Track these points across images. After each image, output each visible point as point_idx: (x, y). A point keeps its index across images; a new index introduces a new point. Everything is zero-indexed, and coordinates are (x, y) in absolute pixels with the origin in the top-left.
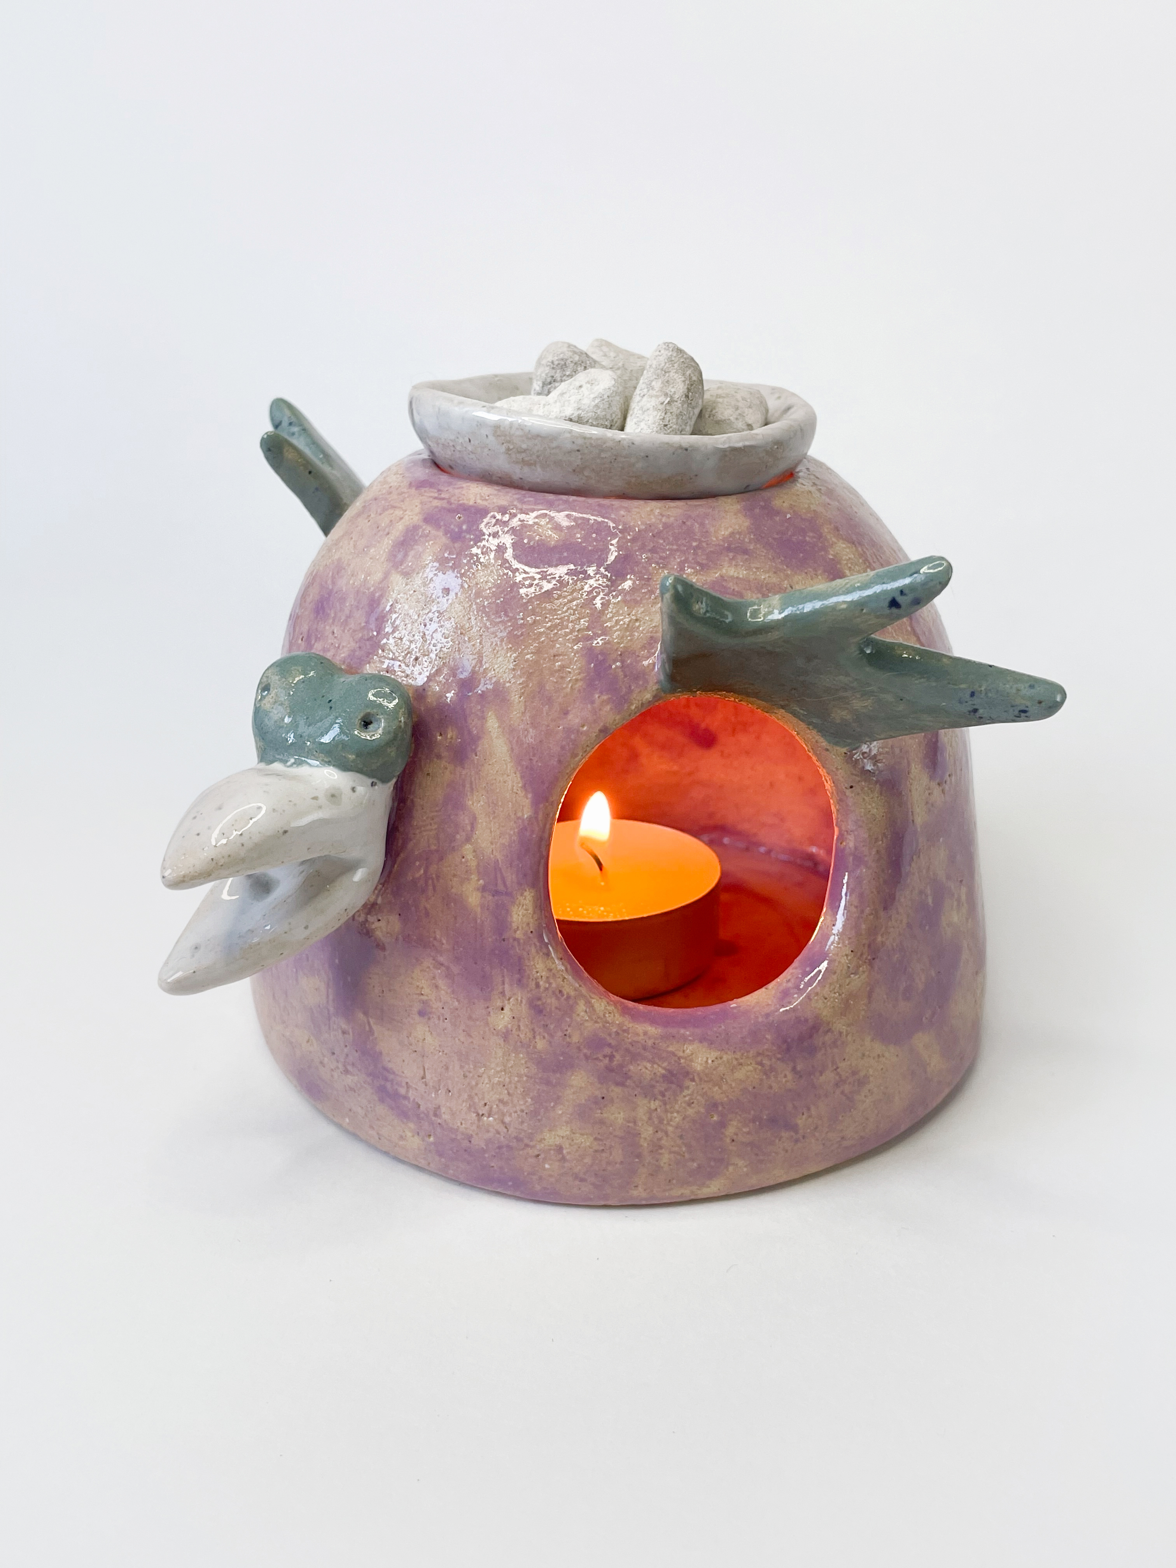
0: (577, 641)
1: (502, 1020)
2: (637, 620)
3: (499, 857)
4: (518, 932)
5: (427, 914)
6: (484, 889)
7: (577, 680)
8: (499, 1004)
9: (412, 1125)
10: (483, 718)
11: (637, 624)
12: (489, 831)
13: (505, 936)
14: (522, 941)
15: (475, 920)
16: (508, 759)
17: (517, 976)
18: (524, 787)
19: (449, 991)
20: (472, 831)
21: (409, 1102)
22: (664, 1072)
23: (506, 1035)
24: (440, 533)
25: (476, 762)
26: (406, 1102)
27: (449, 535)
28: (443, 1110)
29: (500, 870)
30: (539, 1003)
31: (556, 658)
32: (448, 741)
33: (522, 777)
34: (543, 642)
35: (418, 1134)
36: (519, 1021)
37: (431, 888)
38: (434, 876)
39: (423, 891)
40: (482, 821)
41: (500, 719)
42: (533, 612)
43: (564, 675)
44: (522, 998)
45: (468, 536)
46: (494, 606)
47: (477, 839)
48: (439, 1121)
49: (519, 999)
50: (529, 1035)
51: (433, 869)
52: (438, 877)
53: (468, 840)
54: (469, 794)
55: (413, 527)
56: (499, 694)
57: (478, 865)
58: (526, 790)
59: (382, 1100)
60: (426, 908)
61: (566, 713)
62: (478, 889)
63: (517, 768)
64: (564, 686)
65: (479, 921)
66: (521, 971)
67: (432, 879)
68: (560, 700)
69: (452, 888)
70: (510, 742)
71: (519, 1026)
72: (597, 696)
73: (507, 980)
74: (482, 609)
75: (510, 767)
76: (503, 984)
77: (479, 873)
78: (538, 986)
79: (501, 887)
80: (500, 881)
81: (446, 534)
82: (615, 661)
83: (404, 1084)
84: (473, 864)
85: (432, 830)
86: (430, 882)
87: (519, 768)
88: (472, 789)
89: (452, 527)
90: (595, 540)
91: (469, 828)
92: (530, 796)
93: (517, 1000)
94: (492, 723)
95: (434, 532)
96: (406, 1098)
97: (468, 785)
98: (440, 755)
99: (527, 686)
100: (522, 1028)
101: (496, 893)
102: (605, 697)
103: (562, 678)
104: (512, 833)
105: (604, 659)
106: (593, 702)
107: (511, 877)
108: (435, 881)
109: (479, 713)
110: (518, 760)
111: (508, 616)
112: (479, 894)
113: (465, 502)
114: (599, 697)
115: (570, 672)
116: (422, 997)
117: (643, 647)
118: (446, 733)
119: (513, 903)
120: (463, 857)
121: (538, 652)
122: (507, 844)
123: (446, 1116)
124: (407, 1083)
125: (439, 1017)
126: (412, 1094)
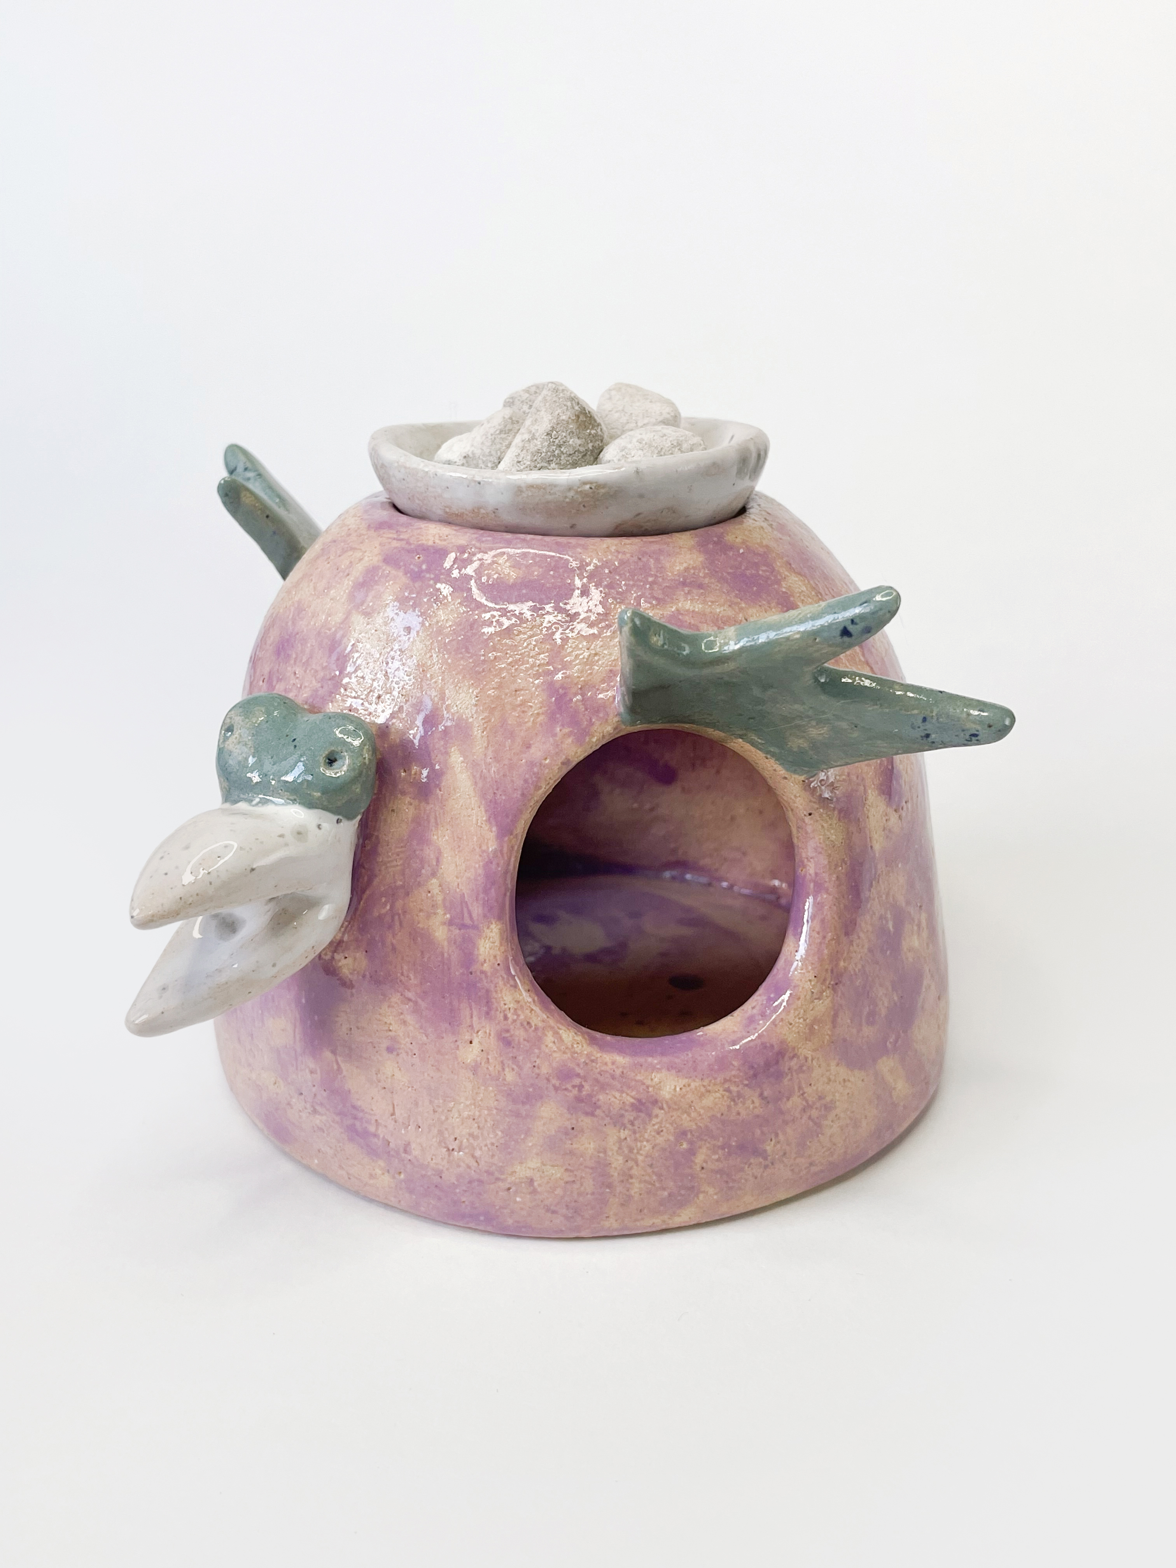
0: (537, 676)
1: (471, 1054)
2: (596, 654)
3: (466, 892)
4: (485, 965)
5: (394, 949)
6: (451, 923)
7: (538, 714)
8: (467, 1037)
9: (381, 1163)
10: (447, 753)
11: (596, 658)
12: (454, 865)
13: (472, 969)
14: (489, 974)
15: (443, 955)
16: (472, 793)
17: (485, 1009)
18: (488, 820)
19: (417, 1026)
20: (437, 865)
21: (378, 1139)
22: (632, 1100)
23: (475, 1069)
24: (401, 574)
25: (440, 797)
26: (376, 1140)
27: (409, 575)
28: (413, 1146)
29: (466, 903)
30: (507, 1035)
31: (518, 692)
32: (413, 776)
33: (486, 811)
34: (504, 678)
35: (388, 1171)
36: (488, 1054)
37: (397, 923)
38: (400, 912)
39: (390, 927)
40: (447, 856)
41: (462, 753)
42: (494, 649)
43: (526, 709)
44: (490, 1031)
45: (428, 576)
46: (454, 643)
47: (442, 874)
48: (409, 1157)
49: (488, 1031)
50: (499, 1068)
51: (399, 904)
52: (405, 912)
53: (434, 874)
54: (434, 829)
55: (373, 567)
56: (462, 729)
57: (444, 900)
58: (490, 823)
59: (351, 1140)
60: (392, 944)
61: (529, 747)
62: (445, 924)
63: (481, 803)
64: (526, 720)
65: (446, 955)
66: (488, 1003)
67: (399, 915)
68: (522, 734)
69: (418, 923)
70: (474, 777)
71: (488, 1059)
72: (558, 729)
73: (475, 1013)
74: (443, 647)
75: (474, 801)
76: (472, 1017)
77: (445, 907)
78: (506, 1018)
79: (467, 921)
80: (466, 915)
81: (406, 574)
82: (576, 694)
83: (373, 1122)
84: (440, 898)
85: (397, 865)
86: (396, 917)
87: (483, 802)
88: (437, 824)
89: (412, 567)
90: (553, 577)
91: (435, 864)
92: (494, 829)
93: (486, 1032)
94: (456, 759)
95: (394, 572)
96: (375, 1135)
97: (432, 820)
98: (404, 792)
99: (490, 721)
100: (491, 1061)
101: (463, 926)
102: (566, 730)
103: (523, 712)
104: (477, 866)
105: (565, 693)
106: (555, 735)
107: (477, 910)
108: (402, 917)
109: (442, 748)
110: (483, 795)
111: (469, 653)
112: (446, 928)
113: (424, 542)
114: (561, 730)
115: (531, 707)
116: (390, 1033)
117: (603, 681)
118: (410, 769)
119: (480, 937)
120: (429, 892)
121: (500, 687)
122: (472, 877)
123: (416, 1152)
124: (376, 1120)
125: (407, 1053)
126: (381, 1132)
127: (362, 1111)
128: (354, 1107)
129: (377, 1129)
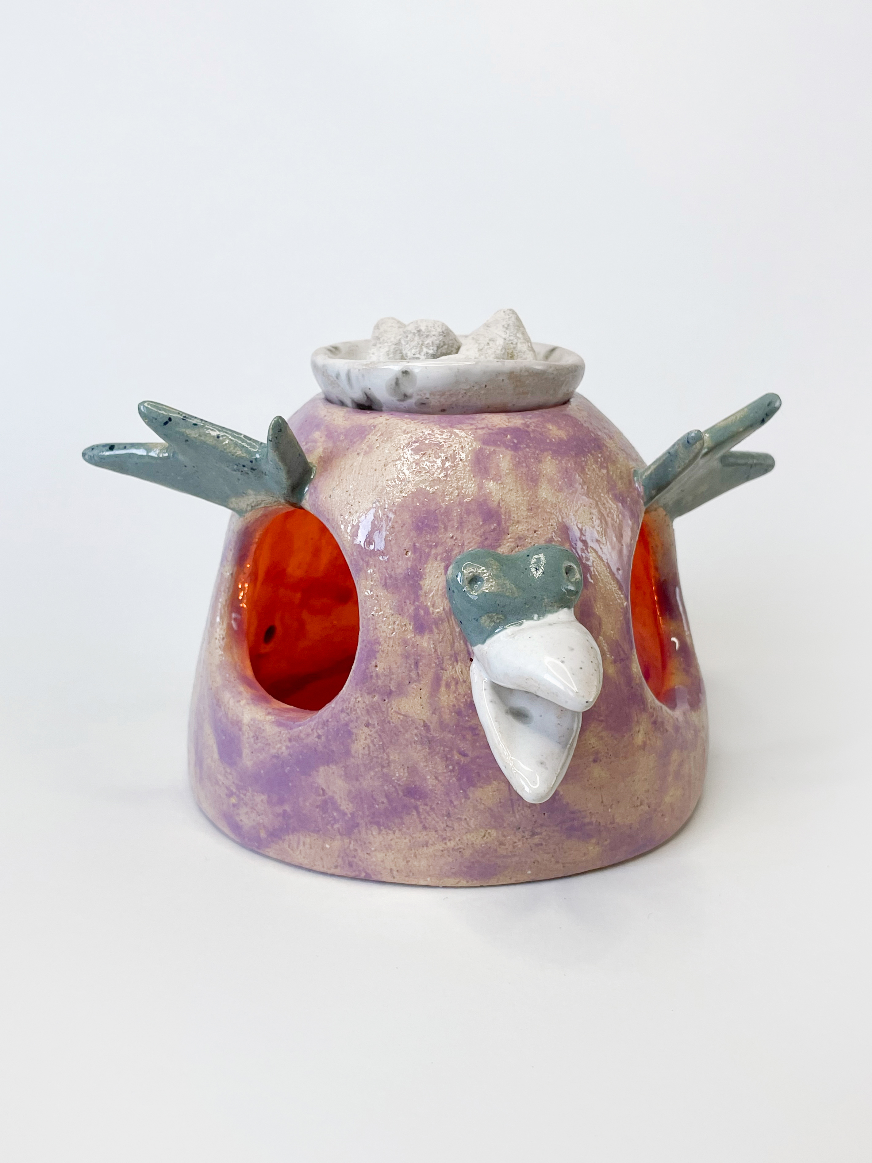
0: (608, 492)
1: (639, 739)
2: (621, 471)
3: (617, 637)
4: (637, 679)
6: (615, 662)
7: (618, 515)
8: (637, 729)
10: (589, 554)
11: (622, 474)
12: (609, 623)
13: (632, 685)
14: (640, 684)
15: (616, 683)
16: (608, 574)
17: (642, 706)
18: (620, 588)
19: (609, 736)
20: (600, 628)
21: (592, 825)
23: (644, 747)
26: (590, 827)
28: (617, 816)
29: (620, 645)
30: (654, 718)
31: (605, 506)
33: (617, 582)
34: (596, 498)
35: (598, 844)
36: (648, 734)
40: (605, 619)
41: (596, 550)
42: (584, 482)
44: (647, 719)
46: (564, 484)
47: (604, 631)
48: (614, 826)
50: (654, 740)
53: (599, 634)
54: (594, 605)
55: (479, 450)
58: (621, 590)
61: (622, 536)
62: (612, 663)
63: (614, 578)
65: (617, 683)
66: (643, 702)
68: (617, 529)
71: (649, 737)
73: (638, 712)
74: (560, 488)
76: (637, 715)
77: (610, 652)
79: (623, 656)
80: (621, 653)
81: (507, 448)
82: (627, 498)
83: (588, 815)
84: (606, 648)
88: (595, 600)
90: (578, 431)
92: (623, 592)
93: (645, 721)
94: (594, 555)
96: (590, 824)
97: (593, 599)
99: (603, 526)
100: (651, 737)
101: (622, 660)
102: (632, 520)
103: (613, 516)
104: (621, 619)
105: (623, 498)
106: (629, 525)
107: (626, 647)
109: (585, 551)
110: (613, 573)
111: (575, 488)
112: (613, 665)
116: (594, 749)
119: (631, 662)
121: (597, 505)
122: (620, 627)
123: (618, 820)
124: (590, 812)
125: (606, 757)
126: (594, 820)
127: (580, 811)
128: (573, 812)
129: (591, 818)
